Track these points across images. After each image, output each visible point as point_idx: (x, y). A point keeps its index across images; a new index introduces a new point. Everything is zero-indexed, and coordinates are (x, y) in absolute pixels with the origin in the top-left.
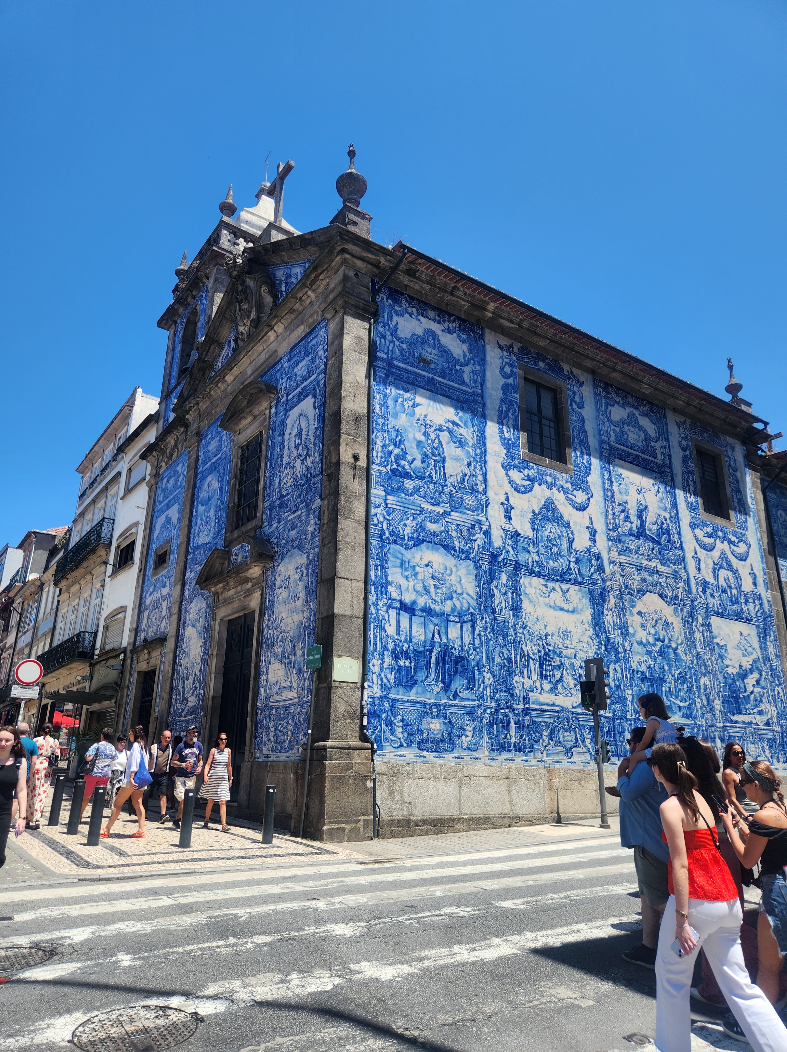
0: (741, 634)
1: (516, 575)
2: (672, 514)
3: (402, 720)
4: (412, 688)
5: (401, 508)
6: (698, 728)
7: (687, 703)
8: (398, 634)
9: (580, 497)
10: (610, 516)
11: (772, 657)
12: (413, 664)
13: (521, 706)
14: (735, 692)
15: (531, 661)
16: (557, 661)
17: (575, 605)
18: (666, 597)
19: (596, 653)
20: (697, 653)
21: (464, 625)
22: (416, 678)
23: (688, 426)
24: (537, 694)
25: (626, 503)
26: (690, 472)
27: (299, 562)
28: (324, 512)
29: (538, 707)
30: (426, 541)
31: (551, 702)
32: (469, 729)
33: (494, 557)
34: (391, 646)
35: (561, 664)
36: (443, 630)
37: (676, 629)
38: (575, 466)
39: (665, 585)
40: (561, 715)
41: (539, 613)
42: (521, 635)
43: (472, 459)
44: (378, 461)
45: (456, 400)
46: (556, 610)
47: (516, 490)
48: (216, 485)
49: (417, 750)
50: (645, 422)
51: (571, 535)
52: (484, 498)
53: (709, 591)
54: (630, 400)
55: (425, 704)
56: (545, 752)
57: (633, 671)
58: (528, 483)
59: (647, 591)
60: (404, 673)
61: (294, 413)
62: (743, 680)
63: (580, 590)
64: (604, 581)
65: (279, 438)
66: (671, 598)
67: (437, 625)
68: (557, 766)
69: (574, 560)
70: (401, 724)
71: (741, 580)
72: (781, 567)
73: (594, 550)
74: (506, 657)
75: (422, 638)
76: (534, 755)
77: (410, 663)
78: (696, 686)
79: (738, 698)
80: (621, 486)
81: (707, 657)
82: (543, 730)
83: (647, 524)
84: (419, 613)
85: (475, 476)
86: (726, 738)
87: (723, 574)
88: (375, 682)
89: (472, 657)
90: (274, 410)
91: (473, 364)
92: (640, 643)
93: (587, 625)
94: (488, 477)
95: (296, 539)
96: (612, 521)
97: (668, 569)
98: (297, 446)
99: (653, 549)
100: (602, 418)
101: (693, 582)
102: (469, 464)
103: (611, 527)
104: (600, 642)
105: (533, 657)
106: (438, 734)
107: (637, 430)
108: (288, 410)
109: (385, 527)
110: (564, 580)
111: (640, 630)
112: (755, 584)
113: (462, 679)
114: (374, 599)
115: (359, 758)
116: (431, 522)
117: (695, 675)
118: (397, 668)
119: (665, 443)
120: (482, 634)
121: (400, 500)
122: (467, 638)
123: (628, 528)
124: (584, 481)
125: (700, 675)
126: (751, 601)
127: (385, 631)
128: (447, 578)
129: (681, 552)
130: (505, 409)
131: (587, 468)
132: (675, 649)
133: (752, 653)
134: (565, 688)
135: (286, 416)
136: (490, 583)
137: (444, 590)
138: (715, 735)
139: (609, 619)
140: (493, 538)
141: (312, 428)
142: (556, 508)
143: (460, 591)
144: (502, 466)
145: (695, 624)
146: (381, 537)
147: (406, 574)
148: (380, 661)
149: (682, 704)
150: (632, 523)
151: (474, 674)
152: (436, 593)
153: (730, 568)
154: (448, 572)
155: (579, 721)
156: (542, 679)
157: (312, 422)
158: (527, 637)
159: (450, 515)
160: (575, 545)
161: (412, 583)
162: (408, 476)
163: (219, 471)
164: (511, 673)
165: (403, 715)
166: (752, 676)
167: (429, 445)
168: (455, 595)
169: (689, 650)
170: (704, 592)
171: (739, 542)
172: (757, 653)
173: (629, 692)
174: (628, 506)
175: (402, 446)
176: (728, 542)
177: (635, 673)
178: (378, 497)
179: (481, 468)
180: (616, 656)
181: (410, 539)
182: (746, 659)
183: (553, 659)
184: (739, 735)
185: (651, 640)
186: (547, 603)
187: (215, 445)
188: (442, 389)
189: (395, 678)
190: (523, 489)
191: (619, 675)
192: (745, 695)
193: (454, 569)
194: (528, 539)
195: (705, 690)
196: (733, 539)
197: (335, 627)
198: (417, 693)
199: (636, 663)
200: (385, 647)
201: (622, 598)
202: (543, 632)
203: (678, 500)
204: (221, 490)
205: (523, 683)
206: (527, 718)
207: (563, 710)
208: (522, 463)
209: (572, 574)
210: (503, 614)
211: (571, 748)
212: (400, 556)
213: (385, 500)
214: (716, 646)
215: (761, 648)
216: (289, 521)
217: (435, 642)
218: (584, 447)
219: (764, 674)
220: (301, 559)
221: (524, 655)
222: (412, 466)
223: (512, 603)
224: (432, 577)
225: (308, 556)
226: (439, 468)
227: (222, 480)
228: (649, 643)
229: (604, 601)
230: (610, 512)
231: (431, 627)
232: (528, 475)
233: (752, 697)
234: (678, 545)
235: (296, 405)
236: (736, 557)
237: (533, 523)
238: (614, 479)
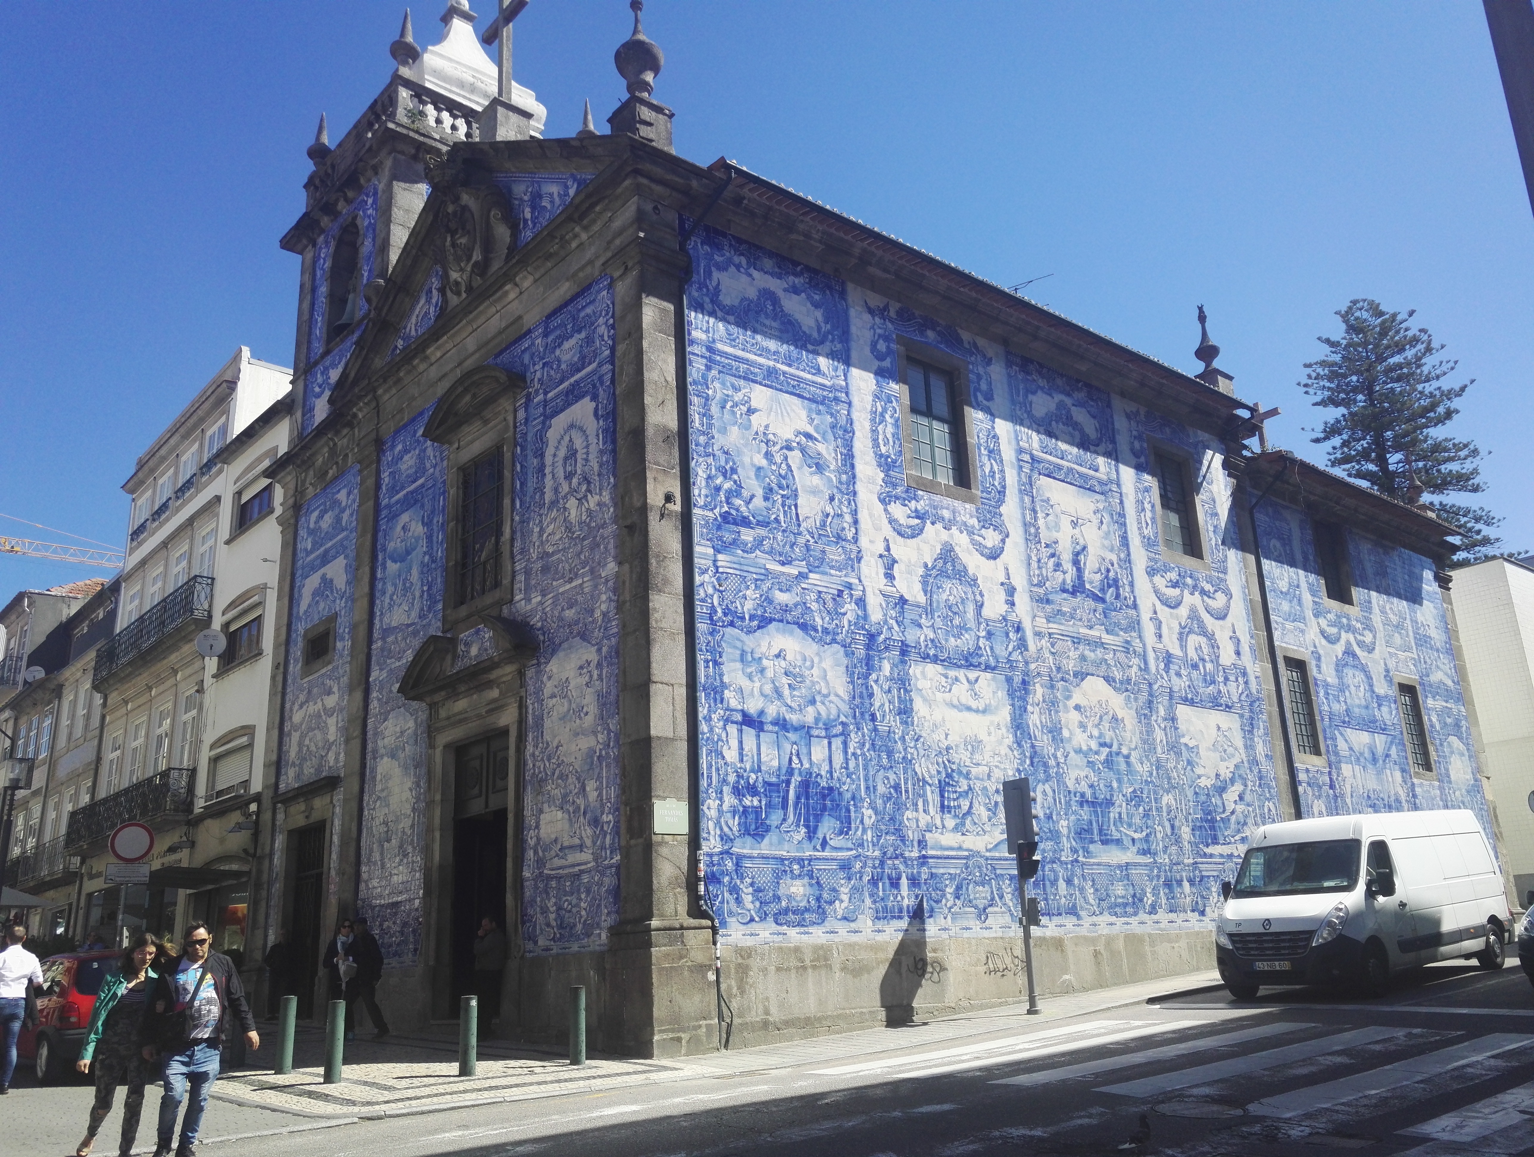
0: (1219, 728)
1: (903, 662)
2: (1122, 556)
3: (752, 884)
4: (763, 837)
5: (738, 572)
6: (1159, 869)
7: (1144, 834)
8: (742, 761)
9: (991, 538)
10: (1034, 565)
11: (1261, 758)
12: (763, 803)
13: (915, 854)
14: (1209, 813)
15: (928, 787)
16: (964, 785)
17: (987, 702)
18: (1114, 681)
19: (1018, 770)
20: (1158, 760)
21: (833, 740)
22: (768, 822)
23: (1142, 417)
24: (937, 835)
25: (1056, 542)
26: (1147, 490)
27: (585, 657)
28: (624, 582)
29: (939, 853)
30: (774, 620)
31: (956, 845)
32: (844, 891)
33: (872, 637)
34: (732, 778)
35: (970, 789)
36: (804, 751)
37: (1129, 727)
38: (982, 492)
39: (1113, 664)
40: (971, 863)
41: (937, 716)
42: (912, 751)
43: (835, 491)
44: (701, 502)
45: (809, 399)
46: (960, 711)
47: (899, 534)
48: (419, 529)
49: (774, 925)
50: (1080, 415)
51: (978, 598)
52: (854, 547)
53: (1174, 668)
54: (1059, 382)
55: (782, 860)
56: (949, 917)
57: (1070, 792)
58: (917, 521)
59: (1088, 674)
60: (751, 817)
61: (559, 422)
62: (1221, 796)
63: (994, 679)
64: (1027, 663)
65: (535, 461)
66: (1121, 683)
67: (795, 743)
68: (966, 934)
69: (983, 634)
70: (750, 890)
71: (1218, 648)
72: (1274, 625)
73: (1012, 617)
74: (892, 783)
75: (775, 763)
76: (935, 922)
77: (760, 801)
78: (1157, 809)
79: (1213, 821)
80: (1050, 518)
81: (1171, 765)
82: (946, 886)
83: (1087, 572)
84: (769, 727)
85: (840, 516)
86: (1198, 879)
87: (1194, 640)
88: (712, 832)
89: (845, 787)
90: (521, 414)
91: (832, 341)
92: (1079, 751)
93: (1004, 730)
94: (859, 516)
95: (577, 623)
96: (1037, 572)
97: (1116, 638)
98: (569, 477)
99: (1095, 611)
100: (1019, 413)
101: (1151, 656)
102: (832, 499)
103: (1036, 582)
104: (1023, 753)
105: (930, 782)
106: (801, 901)
107: (1070, 429)
108: (548, 417)
109: (716, 603)
110: (971, 665)
111: (1079, 731)
112: (1238, 653)
113: (833, 820)
114: (705, 712)
115: (696, 939)
116: (781, 590)
117: (1155, 793)
118: (741, 809)
119: (1111, 446)
120: (859, 752)
121: (735, 559)
122: (838, 759)
123: (1060, 580)
124: (995, 513)
125: (1161, 792)
126: (1232, 678)
127: (723, 758)
128: (807, 672)
129: (1133, 612)
130: (880, 409)
131: (999, 492)
132: (1127, 757)
133: (1233, 756)
134: (975, 824)
135: (545, 426)
136: (867, 676)
137: (803, 691)
138: (1181, 877)
139: (1035, 718)
140: (870, 608)
141: (593, 449)
142: (958, 558)
143: (825, 691)
144: (879, 498)
145: (1154, 718)
146: (711, 619)
147: (749, 670)
148: (718, 802)
149: (1136, 836)
150: (1064, 573)
151: (848, 811)
152: (792, 696)
153: (1203, 632)
154: (808, 663)
155: (995, 869)
156: (943, 812)
157: (593, 440)
158: (922, 752)
159: (807, 578)
160: (986, 612)
161: (757, 684)
162: (745, 522)
163: (422, 506)
164: (899, 807)
165: (753, 877)
166: (1233, 789)
167: (773, 472)
168: (818, 698)
169: (1147, 757)
170: (1167, 669)
171: (1216, 591)
172: (1241, 755)
173: (1064, 823)
174: (1060, 548)
175: (735, 477)
176: (1201, 593)
177: (1072, 795)
178: (704, 556)
179: (849, 503)
180: (1045, 771)
181: (752, 618)
182: (1226, 764)
183: (957, 782)
184: (1215, 874)
185: (1094, 745)
186: (948, 700)
187: (411, 462)
188: (788, 384)
189: (739, 824)
190: (909, 531)
191: (1050, 799)
192: (1223, 816)
193: (816, 660)
194: (919, 607)
195: (1169, 813)
196: (1208, 587)
197: (653, 756)
198: (771, 844)
199: (1073, 781)
200: (724, 781)
201: (1052, 687)
202: (944, 744)
203: (1129, 533)
204: (429, 538)
205: (917, 820)
206: (925, 869)
207: (974, 854)
208: (907, 491)
209: (982, 655)
210: (886, 721)
211: (985, 909)
212: (739, 644)
213: (715, 561)
214: (1183, 748)
215: (1246, 747)
216: (562, 593)
217: (793, 769)
218: (995, 460)
219: (1250, 784)
220: (590, 654)
221: (918, 779)
222: (750, 506)
223: (899, 703)
224: (786, 674)
225: (599, 650)
226: (790, 507)
227: (431, 521)
228: (1091, 750)
229: (1027, 692)
230: (1034, 558)
231: (787, 747)
232: (916, 511)
233: (1233, 818)
234: (1130, 602)
236: (1212, 615)
237: (925, 583)
238: (1038, 508)
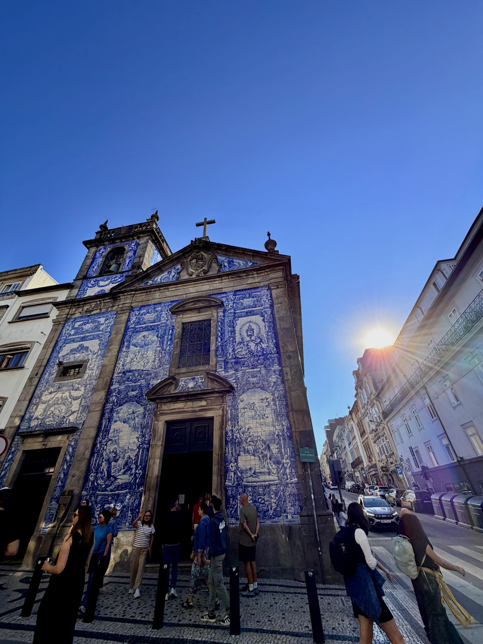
27: (264, 397)
28: (287, 373)
48: (155, 338)
61: (243, 320)
65: (229, 329)
90: (221, 314)
95: (257, 383)
98: (250, 336)
108: (236, 317)
135: (235, 320)
141: (263, 330)
157: (262, 327)
163: (158, 331)
187: (151, 317)
204: (162, 343)
216: (248, 372)
225: (273, 394)
227: (163, 337)
235: (244, 317)
